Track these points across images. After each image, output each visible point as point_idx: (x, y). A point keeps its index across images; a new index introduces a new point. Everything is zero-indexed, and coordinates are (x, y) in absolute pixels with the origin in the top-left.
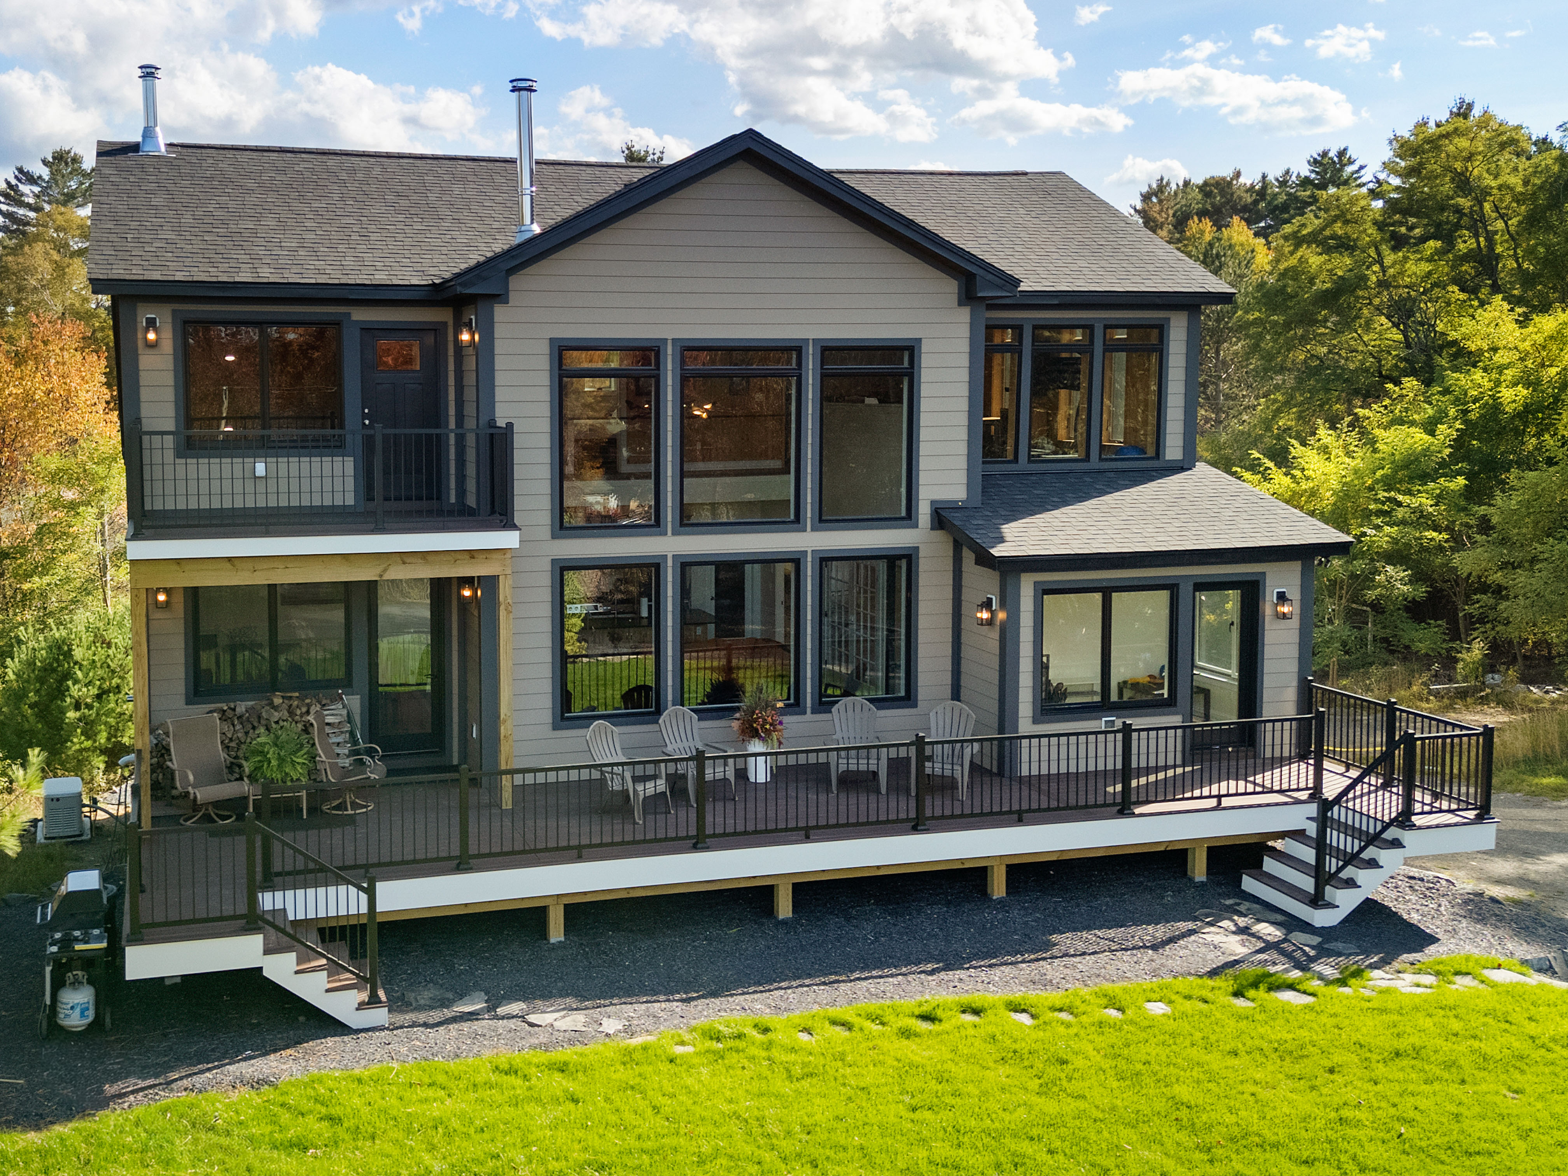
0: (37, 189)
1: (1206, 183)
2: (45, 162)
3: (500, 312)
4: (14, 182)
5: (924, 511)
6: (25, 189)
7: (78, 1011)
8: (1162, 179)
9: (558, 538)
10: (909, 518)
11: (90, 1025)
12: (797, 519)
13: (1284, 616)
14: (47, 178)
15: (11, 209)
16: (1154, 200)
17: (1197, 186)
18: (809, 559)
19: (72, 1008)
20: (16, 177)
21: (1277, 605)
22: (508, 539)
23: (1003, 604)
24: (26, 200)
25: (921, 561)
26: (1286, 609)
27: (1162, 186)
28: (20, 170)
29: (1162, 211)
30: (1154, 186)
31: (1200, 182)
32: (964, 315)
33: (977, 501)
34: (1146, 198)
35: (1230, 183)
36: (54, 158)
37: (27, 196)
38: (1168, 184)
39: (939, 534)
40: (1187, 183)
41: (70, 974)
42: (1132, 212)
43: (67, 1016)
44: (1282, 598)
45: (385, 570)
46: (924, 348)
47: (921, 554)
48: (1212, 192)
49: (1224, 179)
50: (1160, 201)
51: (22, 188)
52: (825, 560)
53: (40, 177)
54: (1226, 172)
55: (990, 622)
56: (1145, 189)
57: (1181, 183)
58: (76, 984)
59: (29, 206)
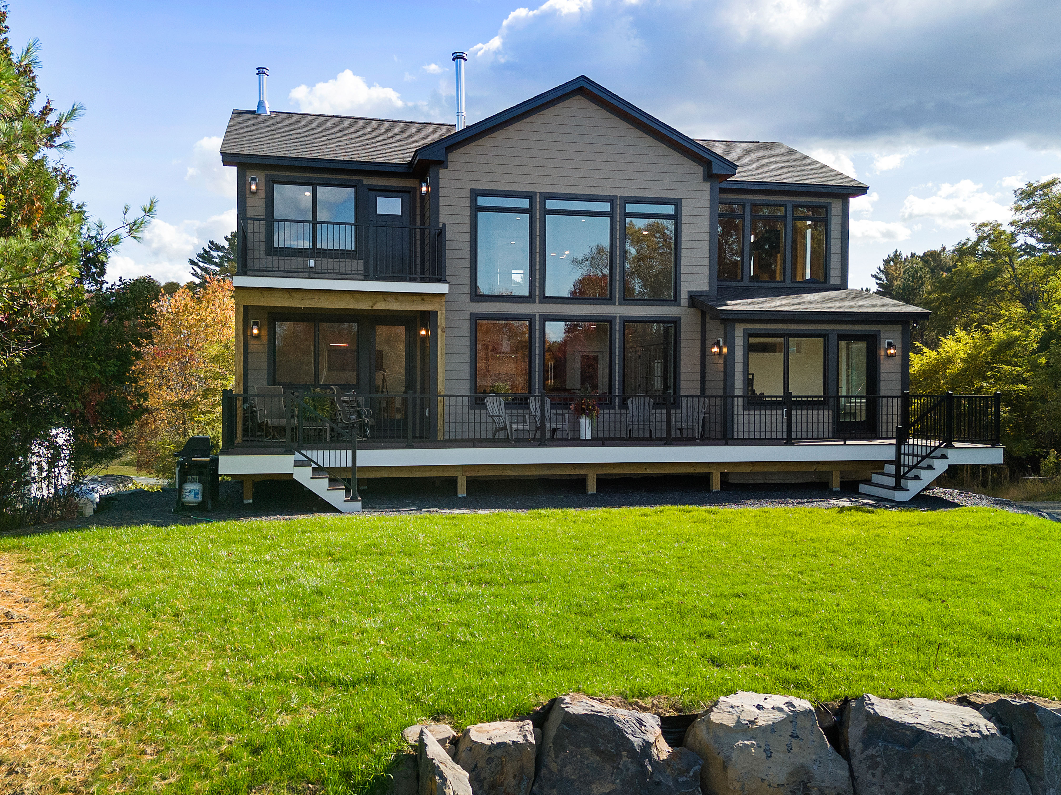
0: (221, 254)
1: (925, 254)
2: (226, 238)
3: (443, 173)
4: (208, 250)
5: (684, 296)
6: (214, 253)
7: (193, 493)
8: (896, 251)
9: (475, 301)
10: (675, 301)
11: (199, 503)
12: (611, 298)
13: (892, 355)
14: (227, 247)
15: (206, 265)
16: (892, 263)
17: (920, 257)
18: (618, 320)
19: (190, 492)
20: (209, 247)
21: (887, 349)
22: (443, 288)
23: (725, 343)
24: (215, 260)
25: (682, 325)
26: (892, 351)
27: (897, 256)
28: (212, 242)
29: (896, 269)
30: (892, 256)
31: (922, 255)
32: (707, 186)
33: (715, 293)
34: (887, 262)
35: (940, 254)
36: (231, 236)
37: (216, 258)
38: (900, 254)
39: (693, 310)
40: (913, 255)
41: (190, 477)
42: (878, 271)
43: (187, 496)
44: (890, 345)
45: (374, 304)
46: (684, 204)
47: (682, 321)
48: (928, 260)
49: (935, 252)
50: (896, 264)
51: (212, 253)
52: (628, 321)
53: (223, 247)
54: (938, 248)
55: (720, 353)
56: (886, 258)
57: (909, 256)
58: (193, 481)
59: (216, 264)
